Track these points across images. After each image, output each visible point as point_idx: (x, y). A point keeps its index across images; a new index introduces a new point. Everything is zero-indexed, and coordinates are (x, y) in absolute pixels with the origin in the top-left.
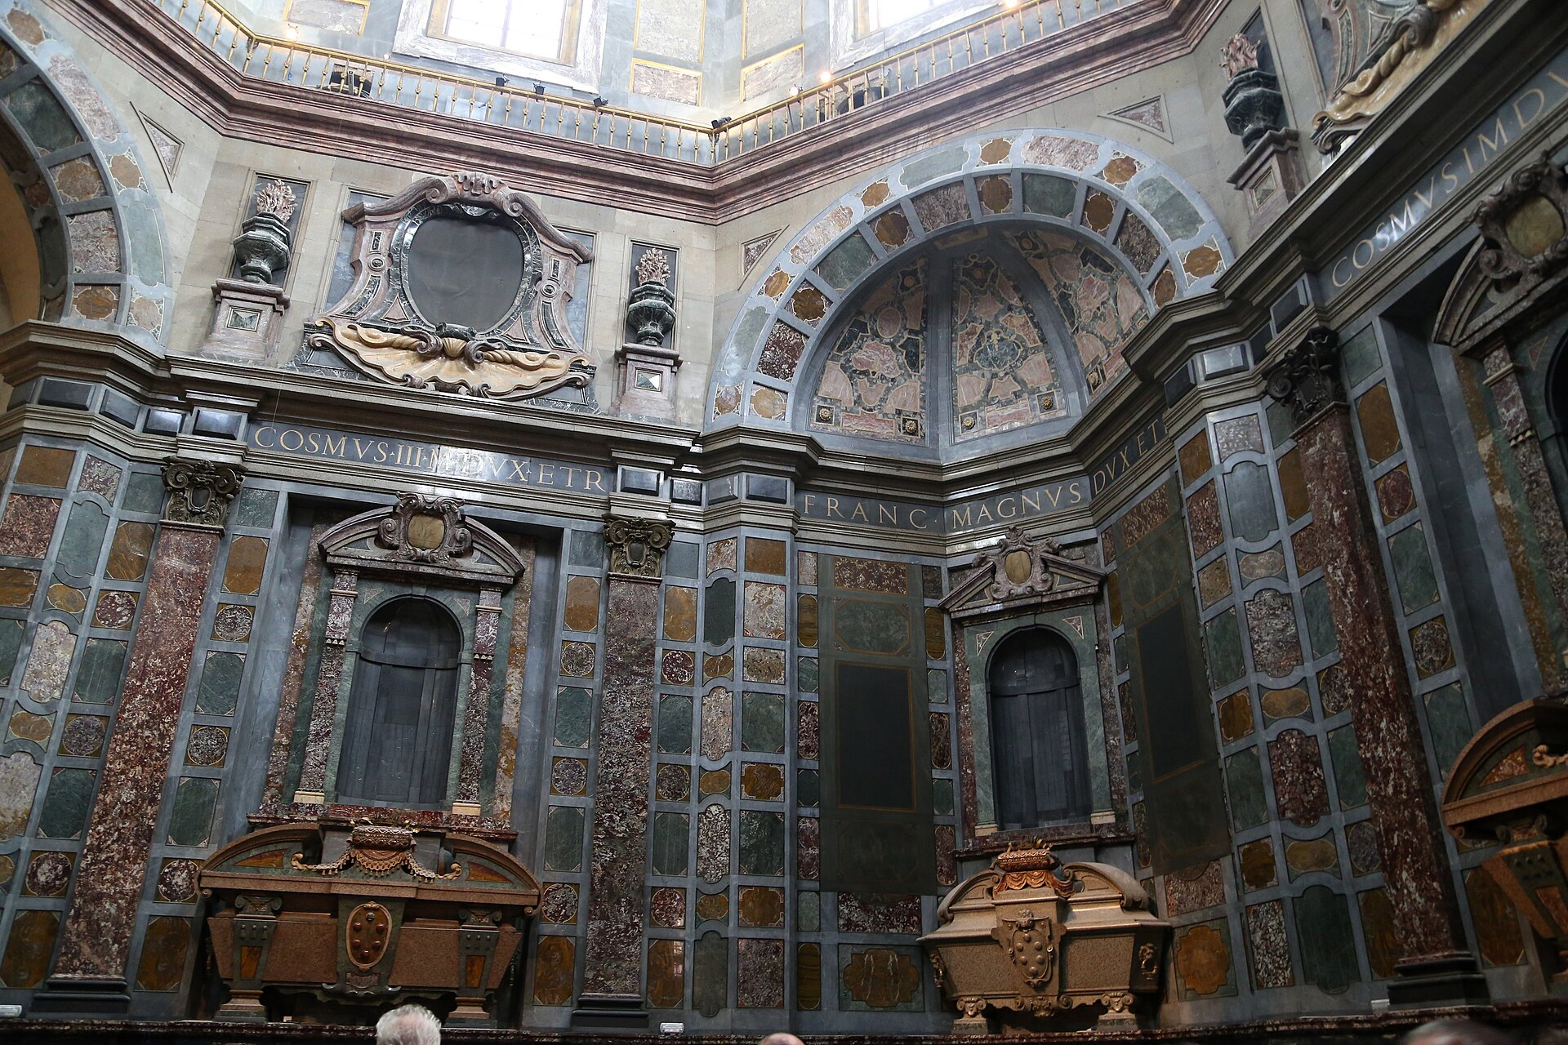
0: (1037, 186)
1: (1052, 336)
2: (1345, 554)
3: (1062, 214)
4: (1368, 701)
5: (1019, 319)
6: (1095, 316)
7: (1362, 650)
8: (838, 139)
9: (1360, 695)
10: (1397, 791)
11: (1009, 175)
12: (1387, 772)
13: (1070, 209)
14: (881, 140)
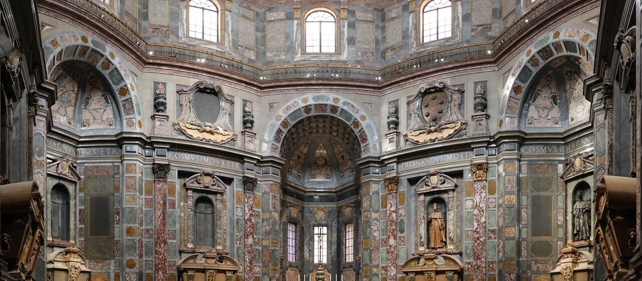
0: (115, 72)
1: (78, 105)
2: (161, 210)
3: (114, 84)
4: (160, 240)
5: (73, 95)
6: (95, 110)
7: (161, 230)
8: (82, 15)
9: (158, 238)
10: (162, 257)
11: (113, 65)
12: (161, 254)
13: (117, 85)
14: (90, 25)
